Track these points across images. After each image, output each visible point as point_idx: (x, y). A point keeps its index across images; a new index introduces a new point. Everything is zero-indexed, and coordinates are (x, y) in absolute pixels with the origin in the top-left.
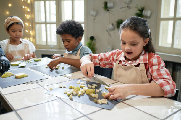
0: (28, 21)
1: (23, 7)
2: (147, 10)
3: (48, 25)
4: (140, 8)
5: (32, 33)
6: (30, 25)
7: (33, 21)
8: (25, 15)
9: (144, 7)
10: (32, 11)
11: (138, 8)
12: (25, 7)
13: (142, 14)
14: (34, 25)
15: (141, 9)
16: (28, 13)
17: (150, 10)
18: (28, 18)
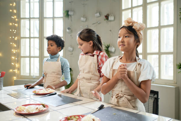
0: (15, 55)
1: (11, 43)
2: (112, 47)
3: (32, 59)
4: (107, 45)
5: (17, 65)
6: (16, 59)
7: (18, 55)
8: (12, 50)
9: (109, 45)
10: (19, 47)
11: (105, 46)
12: (12, 43)
13: (108, 50)
14: (19, 59)
15: (107, 47)
16: (15, 48)
17: (114, 47)
18: (15, 52)
